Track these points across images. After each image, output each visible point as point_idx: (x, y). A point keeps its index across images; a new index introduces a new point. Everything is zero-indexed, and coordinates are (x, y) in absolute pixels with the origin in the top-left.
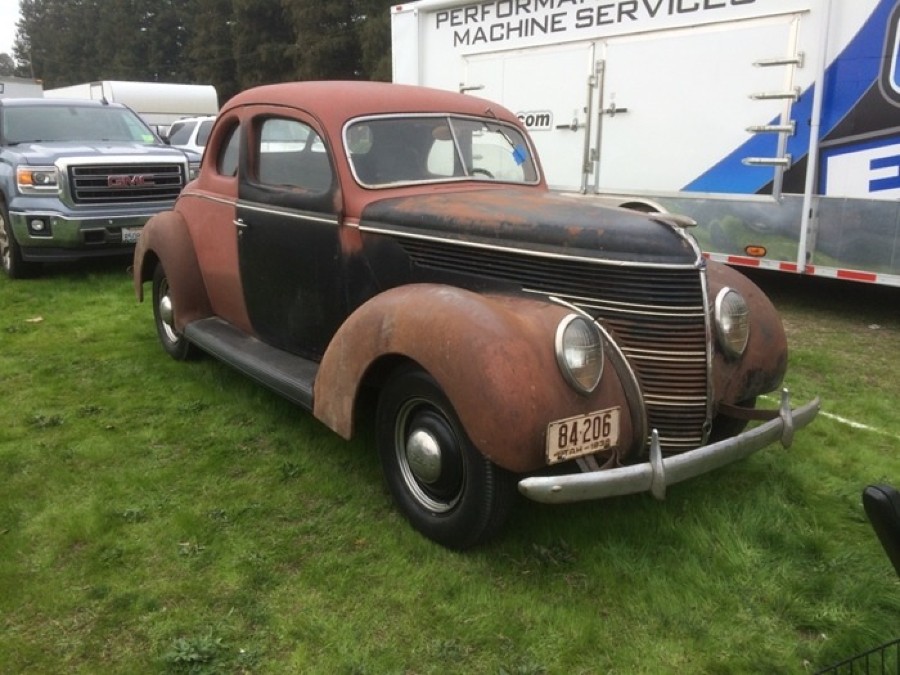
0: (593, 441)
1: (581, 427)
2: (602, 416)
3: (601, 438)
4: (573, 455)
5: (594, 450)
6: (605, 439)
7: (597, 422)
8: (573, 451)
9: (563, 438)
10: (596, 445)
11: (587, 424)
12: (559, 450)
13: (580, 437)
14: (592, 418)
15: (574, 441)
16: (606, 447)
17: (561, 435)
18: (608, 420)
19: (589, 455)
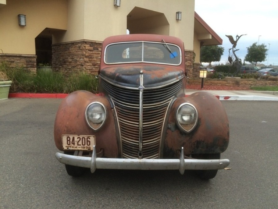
0: (82, 146)
1: (76, 139)
2: (86, 138)
3: (86, 146)
4: (73, 149)
5: (83, 149)
6: (88, 146)
7: (84, 139)
8: (73, 147)
9: (69, 142)
10: (84, 148)
11: (79, 139)
12: (68, 145)
13: (76, 143)
14: (81, 137)
15: (74, 144)
16: (88, 150)
17: (68, 141)
18: (88, 140)
19: (81, 150)
